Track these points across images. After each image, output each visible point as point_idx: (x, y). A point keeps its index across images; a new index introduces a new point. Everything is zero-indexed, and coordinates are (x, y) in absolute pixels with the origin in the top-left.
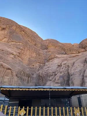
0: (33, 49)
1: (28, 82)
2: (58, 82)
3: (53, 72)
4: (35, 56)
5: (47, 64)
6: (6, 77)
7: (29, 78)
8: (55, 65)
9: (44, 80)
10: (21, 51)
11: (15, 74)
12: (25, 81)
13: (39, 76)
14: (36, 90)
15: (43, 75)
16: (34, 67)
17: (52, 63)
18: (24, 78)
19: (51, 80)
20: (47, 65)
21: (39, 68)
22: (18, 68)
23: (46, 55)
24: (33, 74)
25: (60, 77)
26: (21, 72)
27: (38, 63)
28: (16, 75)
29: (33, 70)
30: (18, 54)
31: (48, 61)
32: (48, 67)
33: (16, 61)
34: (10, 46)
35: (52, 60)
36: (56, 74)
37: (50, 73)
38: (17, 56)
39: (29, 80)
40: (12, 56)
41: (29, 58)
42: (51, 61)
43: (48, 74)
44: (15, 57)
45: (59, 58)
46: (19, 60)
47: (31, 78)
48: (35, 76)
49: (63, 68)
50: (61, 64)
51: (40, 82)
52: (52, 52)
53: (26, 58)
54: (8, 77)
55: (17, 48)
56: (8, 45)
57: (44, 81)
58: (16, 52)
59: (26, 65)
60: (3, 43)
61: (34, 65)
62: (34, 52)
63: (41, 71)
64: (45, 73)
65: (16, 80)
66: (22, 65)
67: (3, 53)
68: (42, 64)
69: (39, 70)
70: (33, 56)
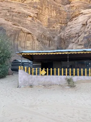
0: (52, 6)
1: (49, 46)
2: (81, 44)
3: (77, 33)
4: (55, 15)
5: (69, 23)
6: (28, 42)
7: (51, 42)
8: (79, 24)
9: (66, 42)
10: (38, 11)
11: (35, 38)
12: (46, 45)
13: (61, 38)
14: (54, 54)
15: (65, 37)
16: (55, 28)
17: (76, 23)
18: (45, 42)
19: (74, 42)
20: (69, 25)
21: (60, 30)
22: (38, 31)
23: (68, 12)
24: (54, 37)
25: (84, 38)
26: (41, 35)
27: (59, 24)
28: (37, 39)
29: (54, 32)
30: (36, 15)
31: (71, 20)
32: (71, 28)
33: (35, 23)
34: (25, 6)
35: (76, 18)
36: (79, 35)
37: (73, 34)
38: (35, 18)
39: (51, 43)
40: (30, 19)
41: (49, 19)
42: (74, 19)
43: (70, 35)
44: (33, 19)
45: (84, 14)
46: (38, 23)
47: (52, 41)
48: (56, 39)
49: (88, 28)
50: (87, 22)
51: (62, 45)
52: (76, 7)
53: (44, 18)
54: (30, 42)
55: (34, 7)
56: (23, 5)
57: (66, 44)
58: (33, 13)
59: (46, 27)
60: (18, 3)
61: (54, 26)
62: (53, 10)
63: (62, 33)
64: (67, 34)
65: (38, 44)
66: (42, 28)
67: (21, 16)
68: (63, 25)
69: (60, 32)
70: (53, 15)
